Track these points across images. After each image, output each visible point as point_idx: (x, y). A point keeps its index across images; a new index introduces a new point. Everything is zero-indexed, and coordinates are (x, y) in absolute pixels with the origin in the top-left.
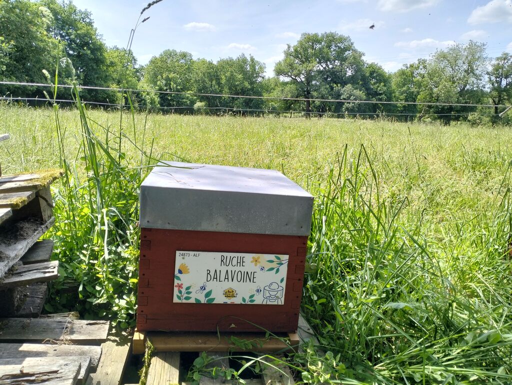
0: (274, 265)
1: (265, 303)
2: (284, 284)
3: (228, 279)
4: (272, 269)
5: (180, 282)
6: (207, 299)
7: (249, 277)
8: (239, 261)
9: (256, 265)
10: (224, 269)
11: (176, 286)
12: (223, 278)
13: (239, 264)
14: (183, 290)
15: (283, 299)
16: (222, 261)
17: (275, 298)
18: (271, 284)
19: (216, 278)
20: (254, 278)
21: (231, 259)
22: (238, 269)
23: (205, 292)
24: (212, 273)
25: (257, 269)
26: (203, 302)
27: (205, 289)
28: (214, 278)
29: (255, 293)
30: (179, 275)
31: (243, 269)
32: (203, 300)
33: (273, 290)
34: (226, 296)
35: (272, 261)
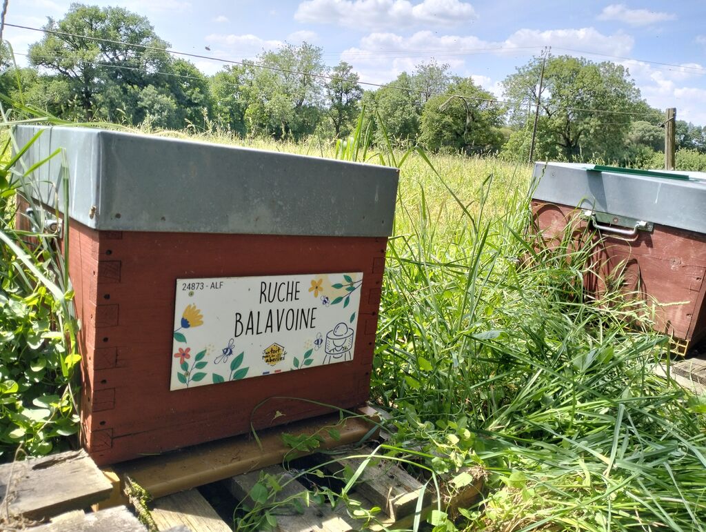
0: (342, 292)
1: (326, 363)
2: (354, 325)
3: (271, 326)
4: (338, 300)
5: (184, 346)
6: (234, 371)
7: (305, 318)
8: (290, 291)
9: (316, 295)
10: (265, 308)
11: (177, 355)
12: (262, 327)
13: (290, 295)
14: (191, 362)
15: (352, 351)
16: (262, 293)
17: (341, 351)
18: (337, 327)
19: (252, 329)
20: (312, 319)
21: (277, 288)
22: (287, 305)
23: (232, 358)
24: (245, 320)
25: (317, 302)
26: (226, 379)
27: (231, 352)
28: (248, 329)
29: (314, 346)
30: (183, 331)
31: (295, 305)
32: (227, 376)
33: (340, 337)
34: (267, 361)
35: (338, 286)
